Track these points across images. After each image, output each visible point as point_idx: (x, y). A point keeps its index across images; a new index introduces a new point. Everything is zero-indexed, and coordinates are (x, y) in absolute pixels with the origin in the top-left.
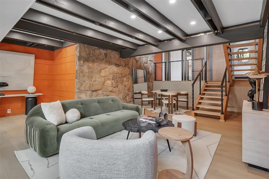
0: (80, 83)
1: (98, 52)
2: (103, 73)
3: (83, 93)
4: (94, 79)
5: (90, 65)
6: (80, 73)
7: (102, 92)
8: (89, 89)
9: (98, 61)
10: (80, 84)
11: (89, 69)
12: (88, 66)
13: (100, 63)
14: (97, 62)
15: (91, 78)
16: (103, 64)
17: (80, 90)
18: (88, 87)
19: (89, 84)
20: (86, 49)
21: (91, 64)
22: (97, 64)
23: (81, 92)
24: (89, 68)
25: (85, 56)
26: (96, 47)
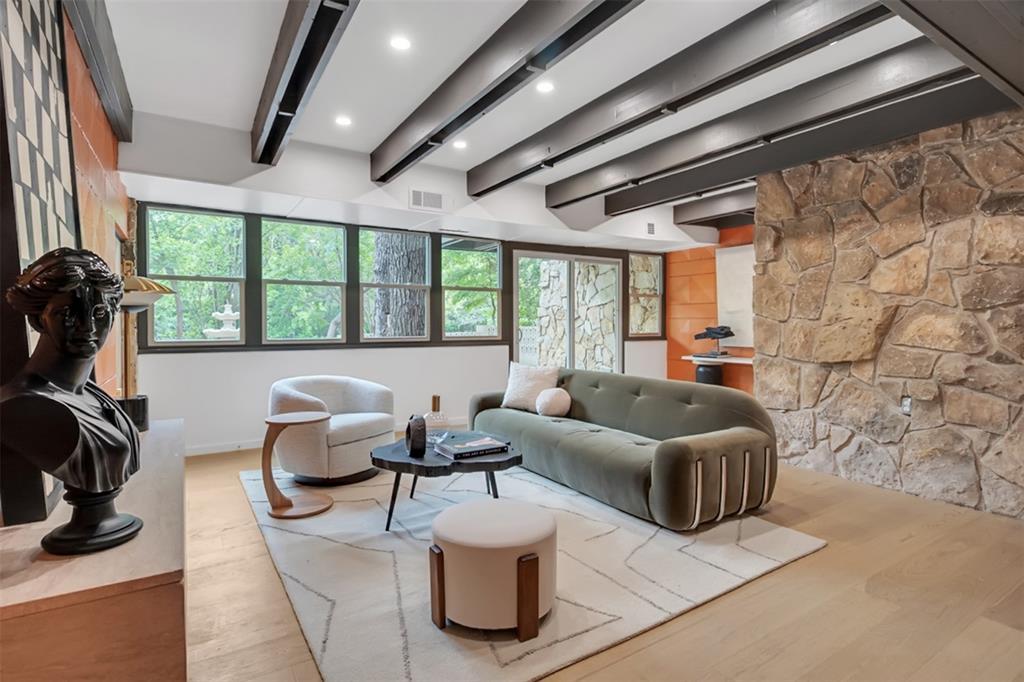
0: (764, 327)
1: (850, 173)
2: (886, 278)
3: (780, 369)
4: (829, 311)
5: (811, 248)
6: (763, 290)
7: (884, 379)
8: (808, 357)
9: (852, 221)
10: (766, 331)
11: (803, 270)
12: (800, 255)
13: (864, 225)
14: (845, 227)
15: (813, 307)
16: (886, 226)
17: (764, 354)
18: (798, 346)
19: (802, 336)
20: (790, 187)
21: (812, 245)
22: (845, 235)
23: (770, 365)
24: (804, 263)
25: (784, 217)
26: (836, 158)
